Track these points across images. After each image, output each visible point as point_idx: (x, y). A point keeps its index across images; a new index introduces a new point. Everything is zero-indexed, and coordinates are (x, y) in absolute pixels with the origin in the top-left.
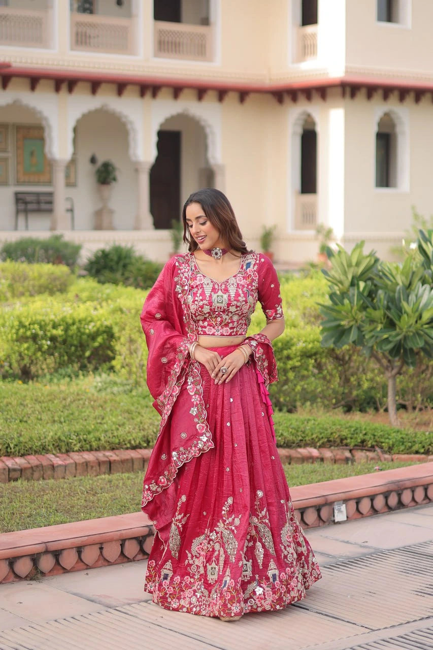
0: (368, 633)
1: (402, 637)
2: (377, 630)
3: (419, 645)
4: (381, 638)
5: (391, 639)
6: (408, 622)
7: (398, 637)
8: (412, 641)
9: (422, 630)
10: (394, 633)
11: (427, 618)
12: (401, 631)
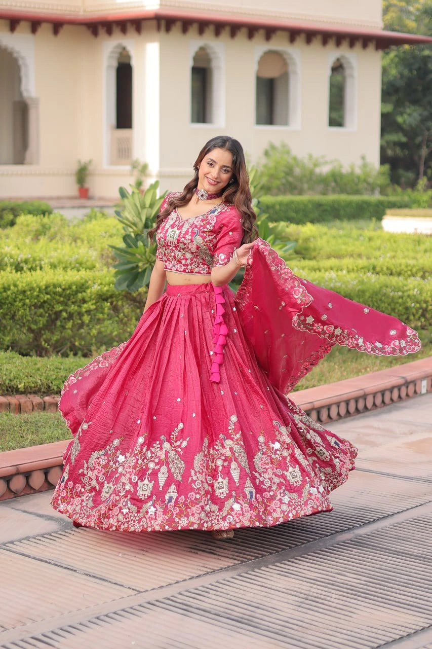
0: (135, 595)
1: (169, 599)
2: (144, 592)
3: (185, 607)
4: (147, 601)
5: (157, 601)
6: (177, 582)
7: (165, 598)
8: (179, 603)
9: (190, 590)
10: (160, 595)
11: (197, 576)
12: (168, 592)
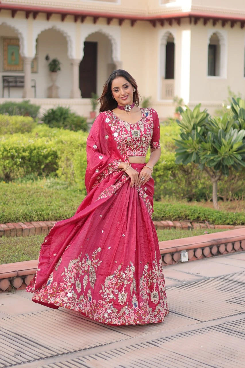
0: (199, 323)
1: (218, 326)
2: (204, 322)
3: (228, 330)
4: (207, 326)
5: (212, 326)
6: (222, 318)
7: (216, 325)
8: (224, 328)
9: (230, 322)
10: (214, 324)
11: (233, 315)
12: (218, 322)
